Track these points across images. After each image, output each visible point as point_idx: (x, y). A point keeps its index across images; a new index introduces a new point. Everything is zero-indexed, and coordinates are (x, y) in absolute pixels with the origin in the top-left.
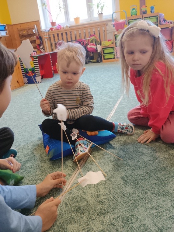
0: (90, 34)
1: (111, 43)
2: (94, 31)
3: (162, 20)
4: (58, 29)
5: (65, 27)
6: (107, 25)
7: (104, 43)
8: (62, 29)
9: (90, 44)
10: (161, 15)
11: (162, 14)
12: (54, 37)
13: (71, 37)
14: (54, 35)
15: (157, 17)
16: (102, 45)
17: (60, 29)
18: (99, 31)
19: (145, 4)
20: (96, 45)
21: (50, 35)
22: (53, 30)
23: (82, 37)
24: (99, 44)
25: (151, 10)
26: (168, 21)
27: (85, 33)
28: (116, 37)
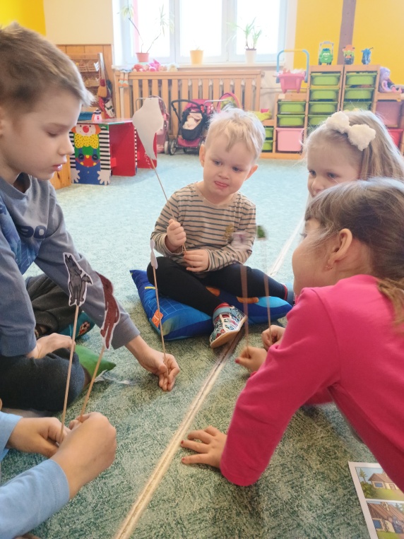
0: (223, 92)
1: (268, 117)
2: (233, 86)
3: (384, 82)
6: (263, 76)
10: (383, 71)
11: (387, 69)
13: (179, 92)
15: (375, 74)
18: (243, 86)
25: (364, 57)
26: (397, 86)
27: (212, 86)
28: (279, 106)
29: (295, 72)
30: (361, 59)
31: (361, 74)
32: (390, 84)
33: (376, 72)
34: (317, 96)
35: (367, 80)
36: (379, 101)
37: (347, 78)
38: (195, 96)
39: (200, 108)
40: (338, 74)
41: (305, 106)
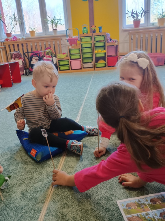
0: (46, 47)
1: (66, 56)
2: (50, 45)
3: (108, 39)
4: (14, 40)
5: (21, 39)
6: (61, 40)
7: (60, 56)
8: (18, 41)
9: (46, 56)
10: (107, 35)
11: (109, 34)
12: (10, 47)
13: (27, 49)
14: (9, 46)
15: (105, 36)
16: (58, 57)
17: (16, 40)
18: (54, 44)
19: (94, 25)
20: (52, 57)
21: (5, 45)
22: (9, 40)
23: (39, 50)
24: (54, 57)
25: (99, 30)
26: (113, 40)
27: (41, 45)
28: (70, 51)
29: (74, 37)
30: (99, 31)
31: (99, 36)
32: (111, 39)
33: (105, 35)
34: (84, 46)
35: (102, 39)
36: (108, 46)
37: (94, 38)
38: (34, 50)
39: (37, 55)
40: (91, 37)
41: (80, 50)
